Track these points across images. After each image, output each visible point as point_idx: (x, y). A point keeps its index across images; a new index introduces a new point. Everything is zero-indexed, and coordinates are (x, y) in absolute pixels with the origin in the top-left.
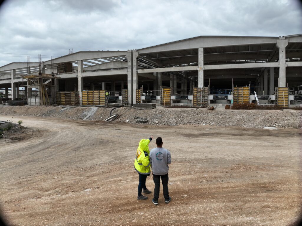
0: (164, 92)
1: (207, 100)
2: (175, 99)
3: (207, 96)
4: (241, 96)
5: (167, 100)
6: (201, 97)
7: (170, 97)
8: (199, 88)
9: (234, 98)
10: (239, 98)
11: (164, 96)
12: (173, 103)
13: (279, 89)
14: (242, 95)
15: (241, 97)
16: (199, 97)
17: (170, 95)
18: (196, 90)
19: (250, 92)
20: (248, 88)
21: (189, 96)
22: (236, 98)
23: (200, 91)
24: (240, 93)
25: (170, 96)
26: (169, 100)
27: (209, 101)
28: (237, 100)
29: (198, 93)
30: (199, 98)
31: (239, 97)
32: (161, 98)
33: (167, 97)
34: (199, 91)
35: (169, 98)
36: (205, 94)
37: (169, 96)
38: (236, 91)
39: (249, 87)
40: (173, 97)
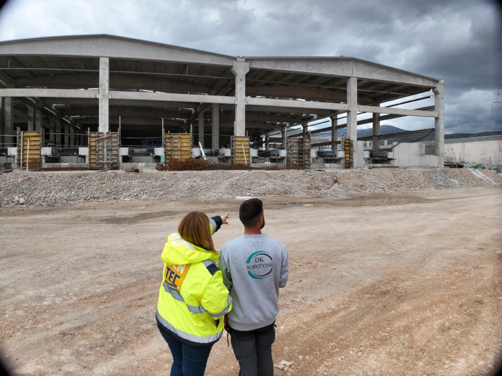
0: (26, 139)
1: (117, 155)
2: (51, 154)
3: (117, 148)
4: (177, 149)
5: (32, 157)
6: (105, 150)
7: (38, 149)
8: (101, 133)
9: (165, 153)
10: (174, 153)
11: (25, 148)
12: (46, 162)
13: (236, 139)
14: (179, 148)
15: (178, 151)
16: (101, 150)
17: (40, 145)
18: (95, 137)
19: (191, 142)
20: (188, 137)
21: (80, 148)
22: (169, 153)
23: (103, 139)
24: (175, 145)
25: (39, 147)
26: (38, 157)
27: (121, 159)
28: (171, 157)
29: (98, 142)
30: (101, 153)
31: (174, 151)
32: (19, 151)
33: (33, 150)
34: (101, 140)
35: (38, 152)
36: (113, 145)
37: (36, 147)
38: (170, 140)
39: (191, 135)
40: (47, 151)
